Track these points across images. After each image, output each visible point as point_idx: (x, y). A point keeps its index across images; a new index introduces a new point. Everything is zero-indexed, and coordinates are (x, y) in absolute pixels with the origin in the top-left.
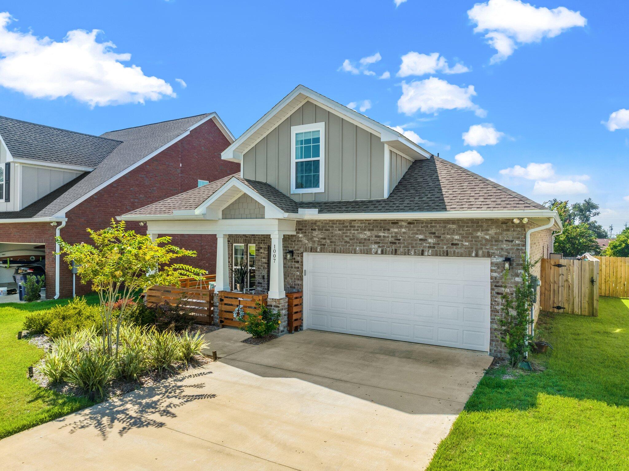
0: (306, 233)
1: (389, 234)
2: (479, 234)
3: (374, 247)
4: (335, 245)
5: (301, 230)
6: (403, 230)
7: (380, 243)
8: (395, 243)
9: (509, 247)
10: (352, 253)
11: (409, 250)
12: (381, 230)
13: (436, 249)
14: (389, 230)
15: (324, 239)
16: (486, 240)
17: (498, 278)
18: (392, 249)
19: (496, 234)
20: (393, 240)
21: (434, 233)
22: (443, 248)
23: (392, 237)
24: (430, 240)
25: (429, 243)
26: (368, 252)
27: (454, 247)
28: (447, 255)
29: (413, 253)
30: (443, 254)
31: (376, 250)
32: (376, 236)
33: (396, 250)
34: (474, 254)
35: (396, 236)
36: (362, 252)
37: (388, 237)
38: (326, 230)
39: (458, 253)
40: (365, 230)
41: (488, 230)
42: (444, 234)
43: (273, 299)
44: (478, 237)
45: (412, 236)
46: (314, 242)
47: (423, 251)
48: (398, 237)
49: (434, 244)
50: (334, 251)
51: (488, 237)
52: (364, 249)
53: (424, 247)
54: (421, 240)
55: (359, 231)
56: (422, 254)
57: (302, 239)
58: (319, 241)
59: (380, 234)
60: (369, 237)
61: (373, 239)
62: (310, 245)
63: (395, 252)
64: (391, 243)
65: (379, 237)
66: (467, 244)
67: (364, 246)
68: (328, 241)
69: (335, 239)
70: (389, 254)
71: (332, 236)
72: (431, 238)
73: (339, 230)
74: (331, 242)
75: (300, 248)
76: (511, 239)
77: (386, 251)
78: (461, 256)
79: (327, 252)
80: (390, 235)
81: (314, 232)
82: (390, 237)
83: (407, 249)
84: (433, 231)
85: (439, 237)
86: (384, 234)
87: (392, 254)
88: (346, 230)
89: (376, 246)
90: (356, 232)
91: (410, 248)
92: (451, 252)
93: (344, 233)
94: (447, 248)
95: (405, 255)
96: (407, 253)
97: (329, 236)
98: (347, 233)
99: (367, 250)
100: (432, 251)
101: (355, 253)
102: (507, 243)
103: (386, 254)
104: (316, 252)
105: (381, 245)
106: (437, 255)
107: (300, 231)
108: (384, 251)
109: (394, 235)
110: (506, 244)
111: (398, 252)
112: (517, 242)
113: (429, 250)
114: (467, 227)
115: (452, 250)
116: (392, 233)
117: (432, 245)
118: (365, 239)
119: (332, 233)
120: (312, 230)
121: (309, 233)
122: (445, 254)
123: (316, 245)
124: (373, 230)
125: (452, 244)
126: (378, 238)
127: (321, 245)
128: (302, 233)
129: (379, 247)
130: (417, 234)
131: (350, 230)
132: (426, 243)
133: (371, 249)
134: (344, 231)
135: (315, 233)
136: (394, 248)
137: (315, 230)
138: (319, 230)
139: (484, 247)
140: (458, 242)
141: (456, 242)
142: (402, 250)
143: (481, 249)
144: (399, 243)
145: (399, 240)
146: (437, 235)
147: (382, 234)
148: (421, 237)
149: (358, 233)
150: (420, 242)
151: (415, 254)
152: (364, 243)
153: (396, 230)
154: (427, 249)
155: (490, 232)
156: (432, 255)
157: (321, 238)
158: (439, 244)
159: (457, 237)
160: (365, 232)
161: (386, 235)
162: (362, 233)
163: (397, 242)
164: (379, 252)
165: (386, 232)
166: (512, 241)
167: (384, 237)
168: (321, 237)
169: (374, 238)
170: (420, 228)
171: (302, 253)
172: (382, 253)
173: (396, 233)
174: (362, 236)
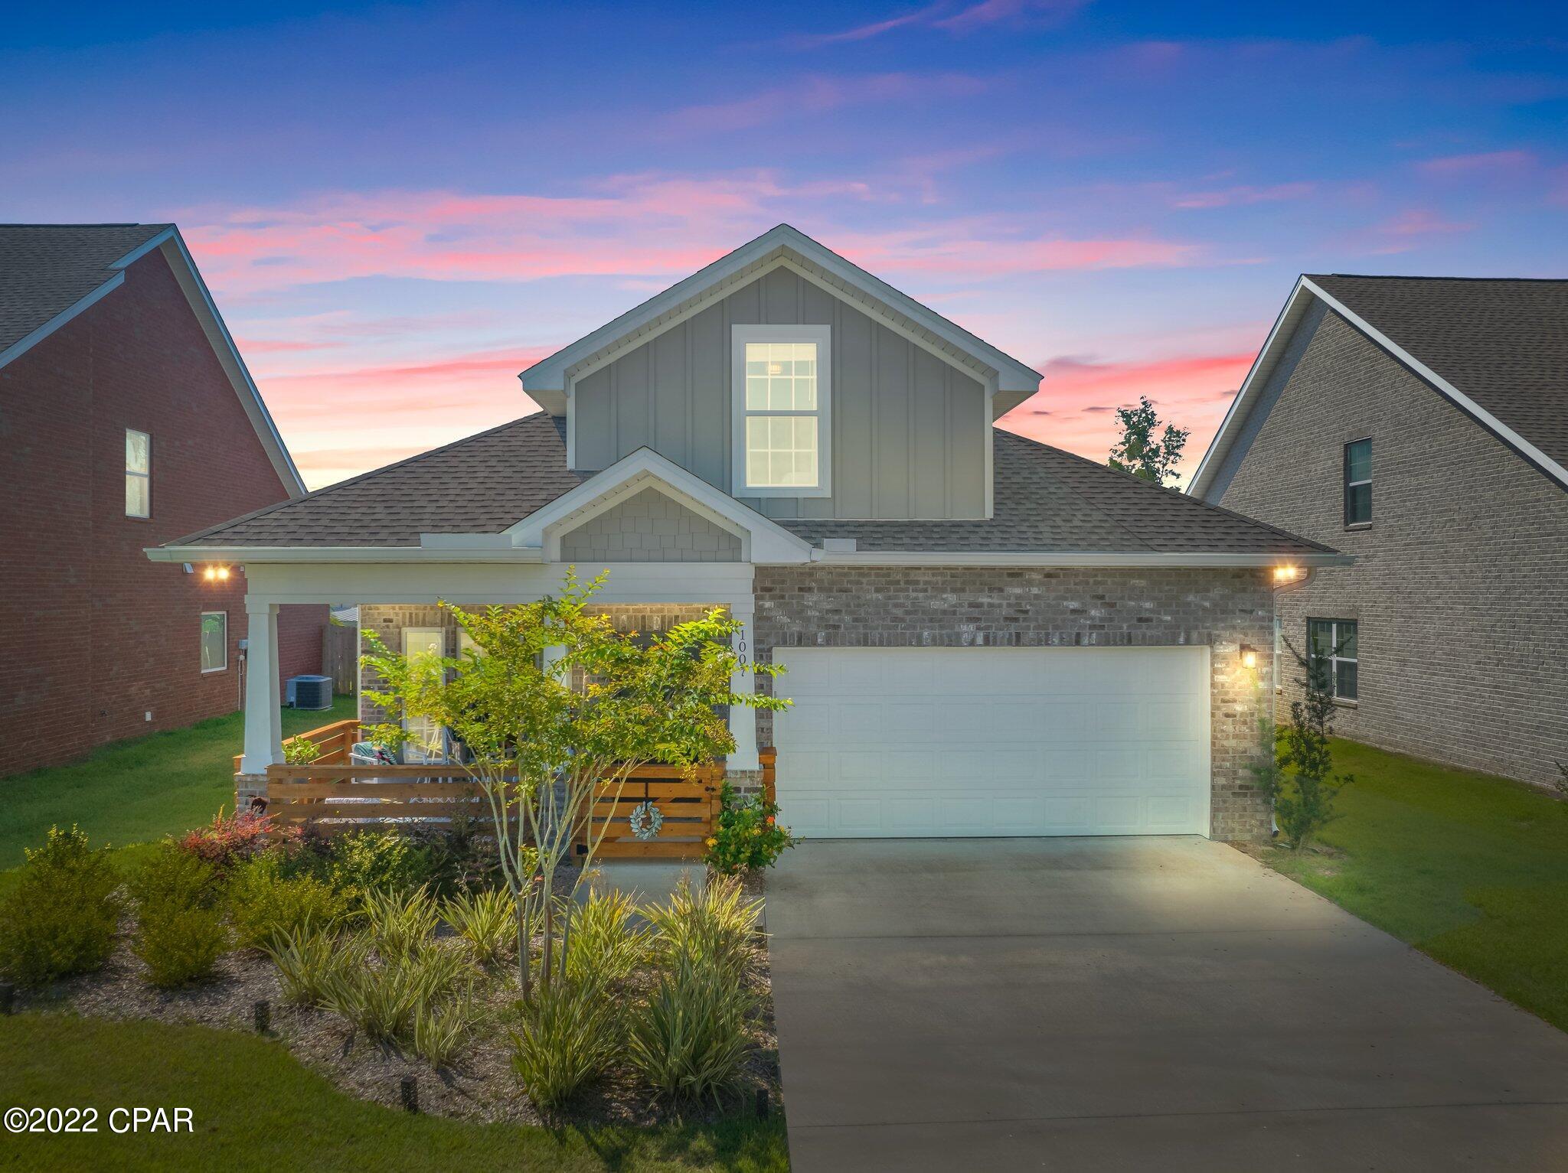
0: (783, 597)
1: (1004, 598)
2: (1191, 598)
3: (967, 629)
4: (865, 627)
5: (769, 590)
6: (1035, 591)
7: (980, 619)
8: (1016, 620)
9: (1246, 624)
10: (911, 645)
11: (1047, 634)
12: (982, 591)
13: (1106, 630)
14: (1001, 590)
15: (837, 611)
16: (1205, 609)
17: (1227, 685)
18: (1010, 634)
19: (1222, 597)
20: (1011, 612)
21: (1102, 597)
22: (1121, 628)
23: (1009, 605)
24: (1093, 613)
25: (1093, 618)
26: (953, 641)
27: (1143, 624)
28: (1130, 642)
29: (1056, 640)
30: (1122, 640)
31: (970, 637)
32: (971, 605)
33: (1018, 635)
34: (1182, 640)
35: (1019, 604)
36: (936, 642)
37: (1000, 606)
38: (841, 591)
39: (1152, 637)
40: (944, 591)
41: (1208, 591)
42: (1122, 598)
43: (743, 772)
44: (1189, 604)
45: (1054, 602)
46: (808, 620)
47: (1078, 635)
48: (1023, 605)
49: (1101, 619)
50: (865, 641)
51: (1207, 604)
52: (941, 636)
53: (1080, 627)
54: (1074, 611)
55: (929, 594)
56: (1078, 643)
57: (773, 614)
58: (821, 618)
59: (980, 600)
60: (954, 606)
61: (963, 610)
62: (796, 628)
63: (1017, 640)
64: (1006, 619)
65: (979, 606)
66: (1169, 618)
67: (941, 627)
68: (847, 618)
69: (867, 613)
70: (1002, 645)
71: (859, 606)
72: (1095, 607)
73: (877, 590)
74: (856, 620)
75: (768, 635)
76: (1249, 607)
78: (1158, 643)
79: (843, 644)
80: (1005, 603)
81: (806, 595)
82: (1005, 607)
83: (1043, 632)
86: (989, 600)
87: (1010, 644)
88: (896, 590)
89: (972, 627)
90: (921, 595)
91: (1050, 631)
92: (1137, 636)
93: (889, 598)
94: (1129, 627)
95: (1039, 644)
96: (1043, 641)
97: (848, 605)
98: (896, 597)
100: (1098, 634)
101: (920, 644)
102: (1243, 615)
103: (995, 644)
104: (815, 644)
105: (983, 624)
106: (1107, 644)
107: (767, 594)
108: (991, 639)
109: (1013, 601)
110: (1242, 618)
111: (1024, 639)
112: (1260, 613)
113: (1091, 634)
115: (1139, 632)
116: (1008, 597)
117: (1098, 623)
118: (944, 612)
119: (859, 598)
120: (801, 589)
121: (792, 597)
122: (1125, 641)
123: (813, 628)
124: (963, 590)
125: (1140, 620)
126: (977, 610)
127: (827, 627)
128: (772, 598)
129: (979, 628)
130: (1066, 599)
131: (907, 590)
132: (1086, 619)
133: (958, 635)
134: (891, 593)
136: (1013, 631)
137: (810, 590)
138: (820, 589)
139: (1200, 624)
140: (1152, 615)
141: (1147, 615)
142: (1031, 634)
143: (1196, 628)
144: (1025, 620)
145: (1026, 612)
146: (1107, 600)
147: (985, 600)
148: (1073, 605)
149: (927, 598)
150: (1072, 617)
151: (1062, 643)
152: (940, 621)
153: (1018, 591)
154: (1087, 631)
155: (1211, 595)
156: (1098, 644)
157: (828, 611)
158: (1111, 620)
159: (1148, 605)
160: (945, 596)
161: (996, 601)
162: (935, 597)
163: (1021, 616)
164: (980, 640)
165: (995, 594)
166: (1251, 612)
167: (991, 605)
168: (828, 607)
170: (1072, 586)
171: (770, 650)
172: (987, 642)
173: (1018, 597)
174: (935, 604)
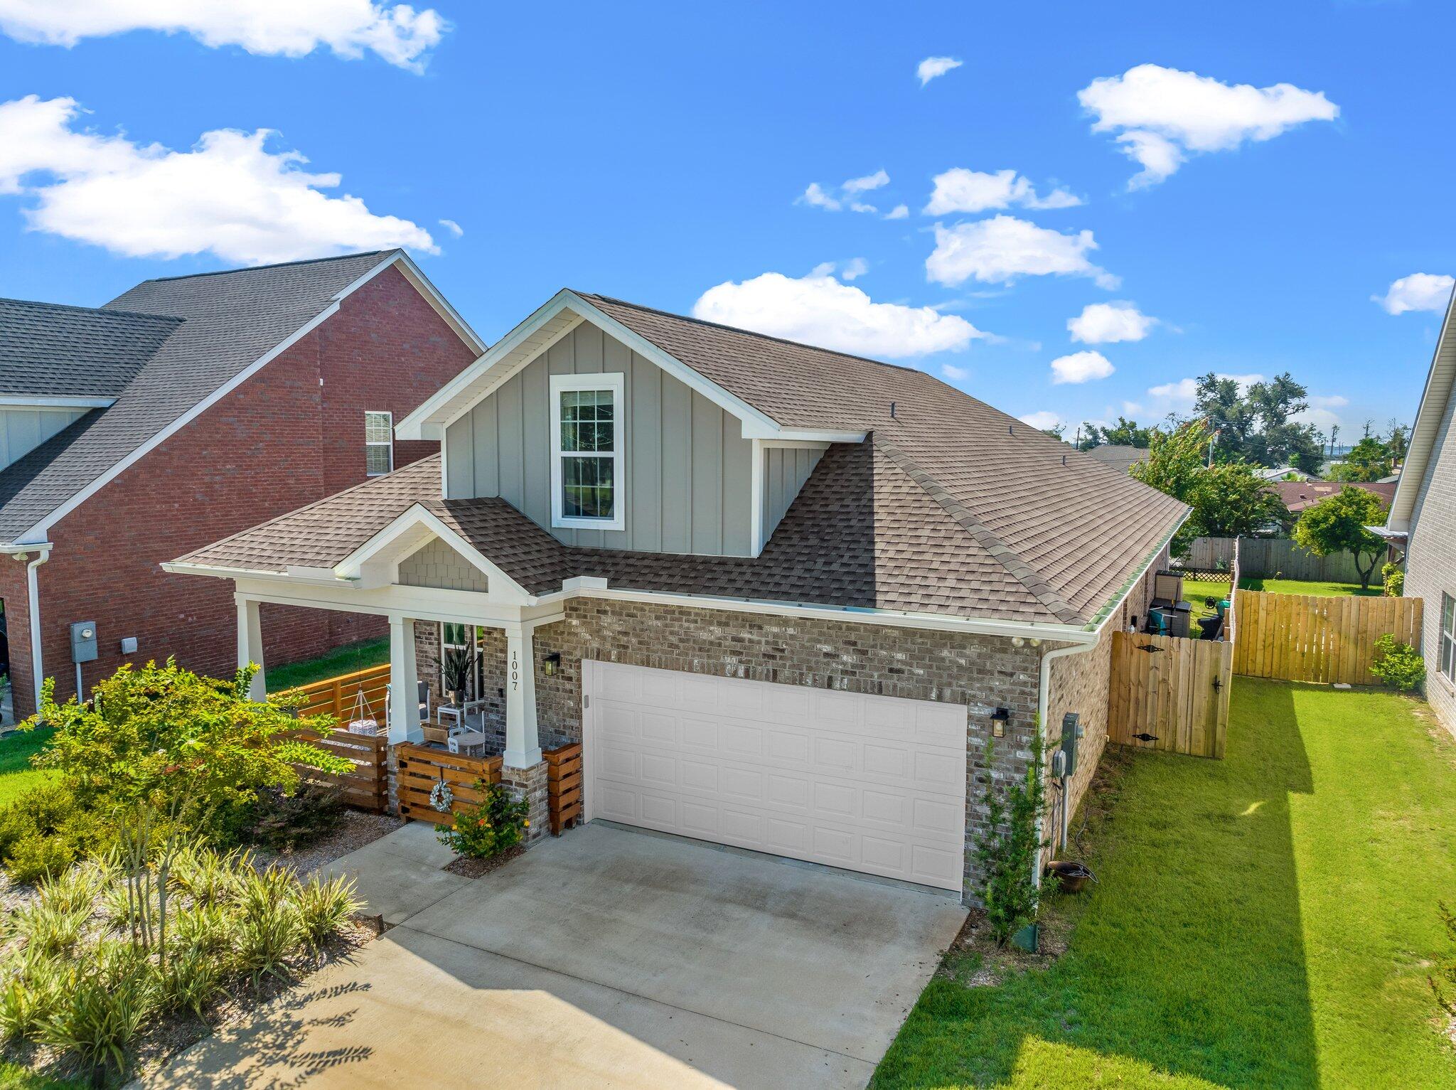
0: (585, 617)
1: (762, 636)
2: (945, 653)
3: (731, 661)
4: (648, 649)
5: (575, 609)
6: (791, 631)
7: (742, 653)
8: (773, 657)
9: (1005, 687)
10: (683, 670)
11: (801, 674)
12: (743, 626)
13: (858, 677)
14: (760, 628)
15: (626, 634)
16: (960, 667)
17: (982, 749)
18: (768, 670)
19: (979, 655)
20: (769, 649)
21: (855, 644)
22: (872, 676)
23: (767, 643)
24: (845, 658)
25: (844, 664)
26: (718, 671)
27: (895, 675)
28: (880, 692)
29: (810, 682)
30: (872, 688)
31: (733, 669)
32: (734, 639)
33: (775, 672)
34: (934, 695)
35: (776, 643)
36: (705, 670)
37: (759, 642)
38: (628, 615)
39: (902, 689)
40: (711, 623)
41: (965, 648)
42: (874, 646)
43: (513, 769)
44: (943, 659)
45: (809, 644)
46: (604, 638)
47: (830, 678)
48: (780, 643)
49: (853, 666)
50: (647, 663)
51: (963, 662)
52: (708, 664)
53: (832, 670)
54: (826, 655)
55: (698, 625)
56: (830, 686)
57: (579, 630)
58: (614, 638)
59: (742, 635)
60: (720, 639)
61: (727, 643)
62: (595, 645)
63: (774, 677)
64: (764, 655)
65: (741, 640)
66: (922, 672)
67: (709, 657)
68: (634, 640)
69: (649, 637)
70: (760, 679)
71: (642, 630)
72: (848, 653)
73: (657, 618)
74: (640, 643)
75: (575, 648)
76: (1009, 669)
77: (755, 672)
78: (909, 696)
79: (631, 663)
80: (763, 640)
81: (602, 616)
82: (763, 643)
83: (798, 671)
84: (853, 638)
85: (864, 653)
86: (750, 636)
87: (767, 679)
88: (673, 620)
89: (734, 659)
90: (692, 626)
91: (804, 671)
92: (888, 686)
93: (666, 626)
94: (879, 677)
95: (794, 683)
96: (798, 681)
97: (634, 629)
98: (672, 626)
99: (715, 666)
100: (849, 680)
101: (691, 670)
102: (1002, 677)
103: (754, 678)
104: (609, 660)
105: (744, 658)
106: (859, 690)
107: (574, 613)
108: (751, 673)
109: (770, 639)
110: (1000, 680)
111: (781, 676)
112: (1021, 677)
113: (842, 679)
114: (921, 637)
115: (890, 682)
116: (767, 635)
117: (849, 669)
118: (711, 643)
119: (642, 623)
120: (598, 611)
121: (592, 618)
122: (876, 690)
123: (608, 646)
124: (727, 624)
125: (891, 670)
126: (739, 644)
127: (619, 646)
128: (578, 617)
129: (740, 662)
130: (819, 642)
131: (680, 620)
132: (838, 663)
133: (723, 666)
134: (668, 622)
135: (607, 620)
136: (771, 668)
137: (605, 612)
138: (613, 613)
139: (954, 683)
140: (903, 667)
141: (900, 666)
142: (787, 672)
143: (950, 685)
144: (781, 658)
145: (783, 651)
146: (859, 647)
147: (746, 636)
148: (827, 648)
149: (697, 628)
150: (825, 660)
151: (815, 684)
152: (708, 651)
153: (775, 630)
154: (839, 676)
155: (967, 652)
156: (849, 690)
157: (620, 633)
158: (863, 667)
159: (900, 656)
160: (712, 628)
161: (755, 637)
162: (704, 628)
163: (778, 654)
164: (741, 672)
165: (755, 631)
166: (1012, 675)
167: (751, 641)
168: (619, 629)
169: (729, 642)
170: (825, 630)
171: (579, 661)
172: (747, 676)
173: (775, 635)
174: (704, 636)
